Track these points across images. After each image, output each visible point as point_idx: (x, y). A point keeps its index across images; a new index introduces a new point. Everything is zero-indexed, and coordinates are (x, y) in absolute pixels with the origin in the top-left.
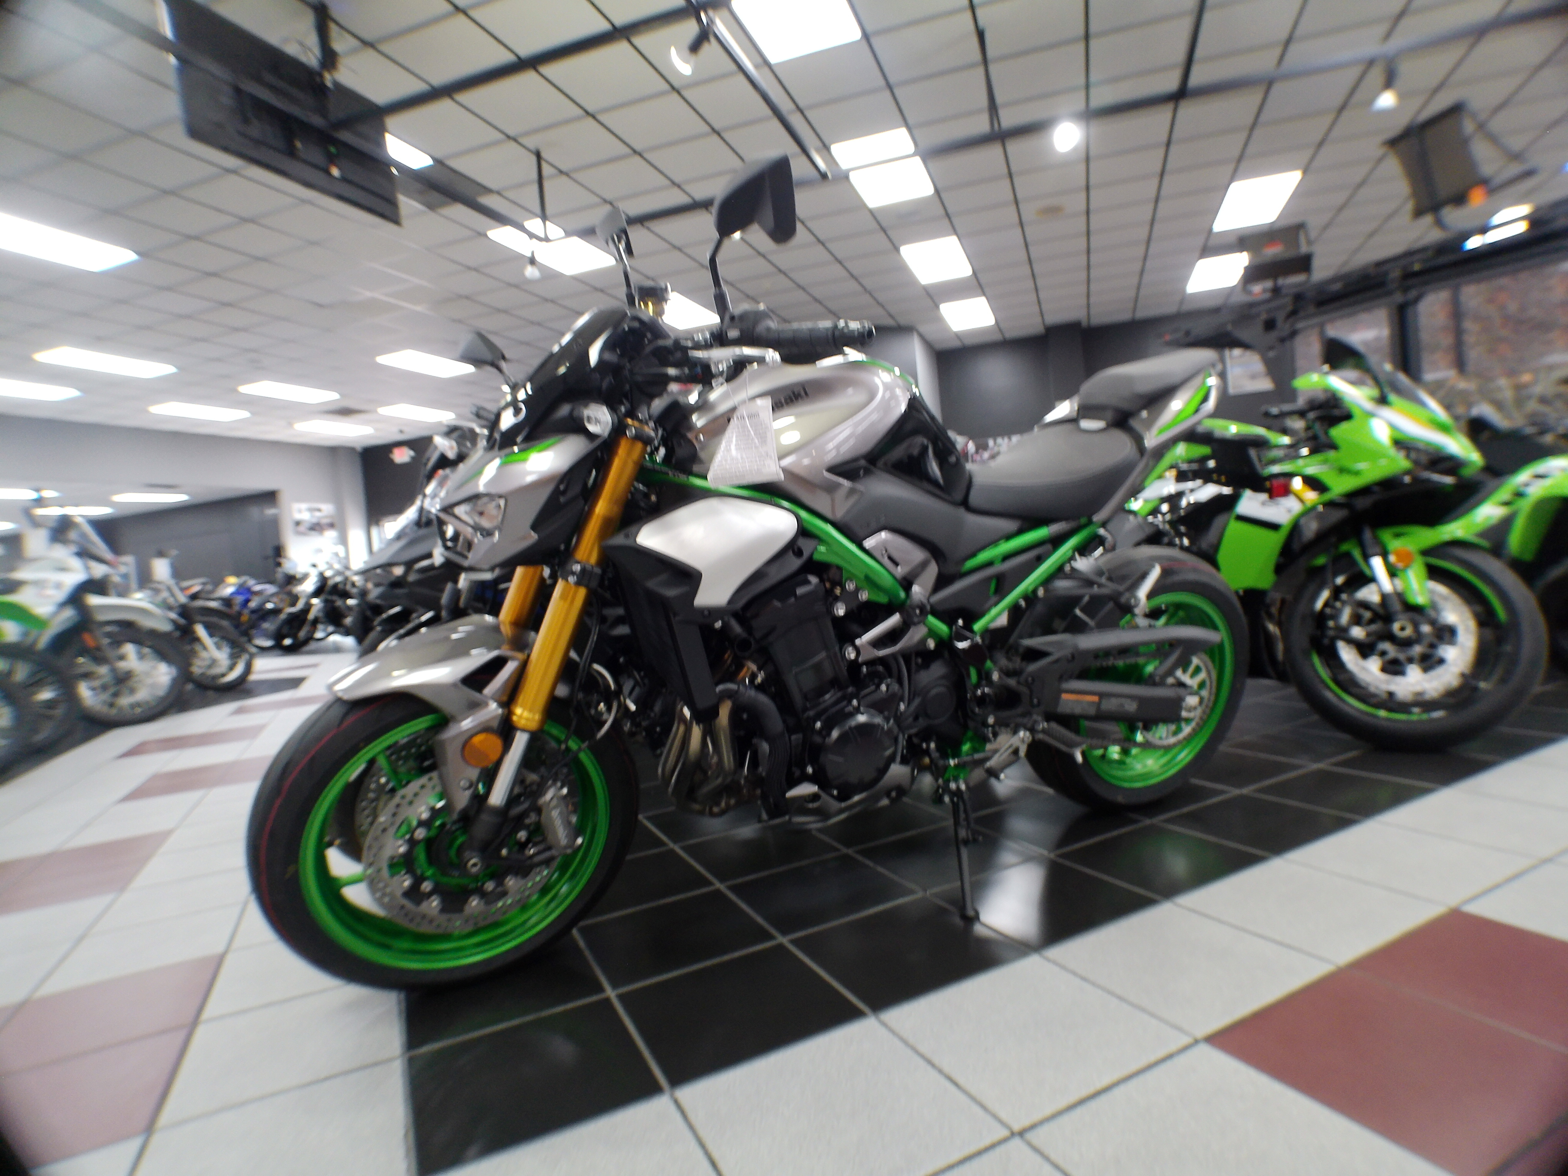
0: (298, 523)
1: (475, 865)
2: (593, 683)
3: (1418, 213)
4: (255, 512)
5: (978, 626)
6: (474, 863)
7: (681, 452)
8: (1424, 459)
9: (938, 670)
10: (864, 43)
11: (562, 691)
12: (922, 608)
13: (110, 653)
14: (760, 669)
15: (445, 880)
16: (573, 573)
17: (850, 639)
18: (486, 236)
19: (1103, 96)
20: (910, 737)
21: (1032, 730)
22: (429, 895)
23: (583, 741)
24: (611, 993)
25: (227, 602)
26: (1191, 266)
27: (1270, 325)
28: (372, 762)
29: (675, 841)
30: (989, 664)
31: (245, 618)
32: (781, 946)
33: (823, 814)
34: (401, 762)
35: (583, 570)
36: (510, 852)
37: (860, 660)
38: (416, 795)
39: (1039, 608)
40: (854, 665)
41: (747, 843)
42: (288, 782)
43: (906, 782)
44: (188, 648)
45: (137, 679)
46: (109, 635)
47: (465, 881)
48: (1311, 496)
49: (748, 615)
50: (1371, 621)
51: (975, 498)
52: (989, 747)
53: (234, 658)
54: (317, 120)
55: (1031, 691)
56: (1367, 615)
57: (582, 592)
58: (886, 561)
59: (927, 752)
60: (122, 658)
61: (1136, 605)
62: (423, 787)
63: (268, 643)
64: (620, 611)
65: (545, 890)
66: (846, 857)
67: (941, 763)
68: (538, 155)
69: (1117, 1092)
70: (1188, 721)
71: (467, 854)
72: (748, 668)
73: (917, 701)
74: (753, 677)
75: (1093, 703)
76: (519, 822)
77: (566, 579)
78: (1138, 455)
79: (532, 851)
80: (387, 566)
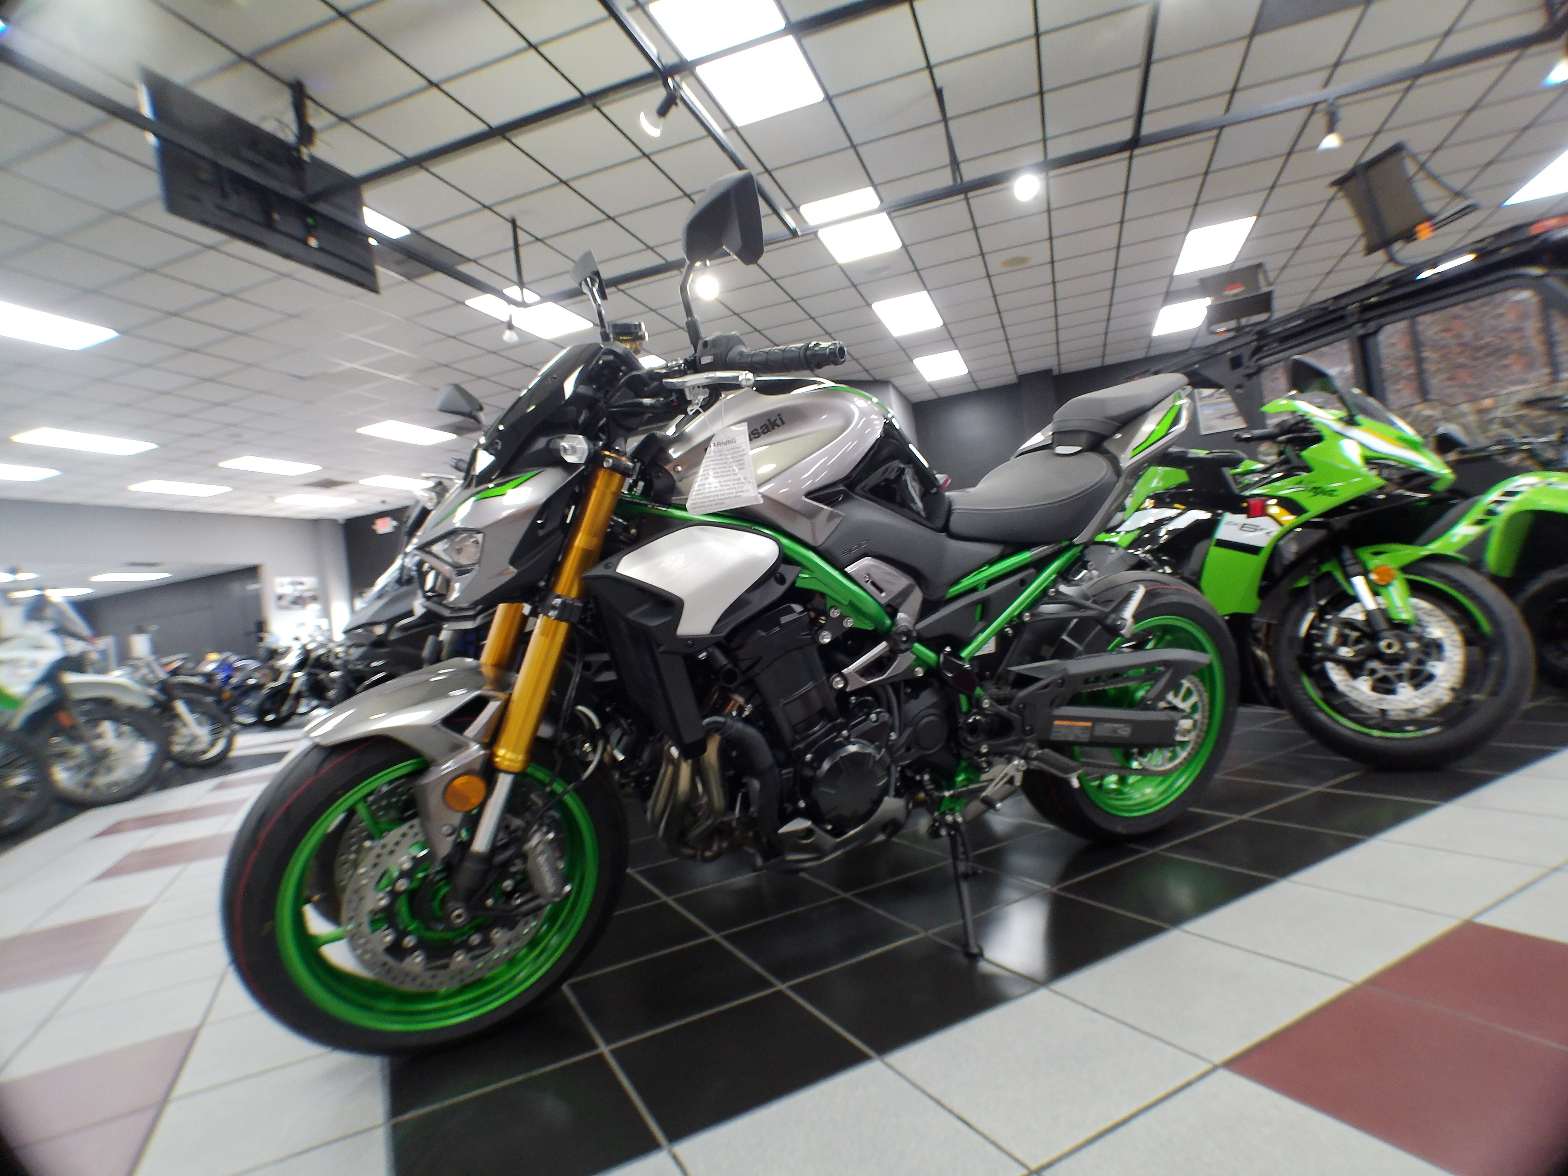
0: (280, 597)
1: (459, 916)
2: (577, 724)
3: (1371, 250)
4: (237, 588)
5: (964, 654)
6: (458, 914)
7: (659, 484)
8: (1396, 475)
9: (927, 698)
10: (827, 103)
11: (546, 731)
12: (908, 633)
13: (87, 732)
14: (747, 702)
15: (429, 934)
16: (554, 608)
17: (836, 668)
18: (464, 304)
19: (1060, 148)
20: (902, 772)
21: (1026, 758)
22: (413, 950)
23: (569, 783)
24: (604, 1049)
25: (209, 677)
26: (1155, 311)
27: (1236, 363)
28: (351, 812)
29: (668, 894)
30: (978, 691)
31: (227, 694)
32: (780, 993)
33: (818, 850)
34: (381, 813)
35: (564, 603)
36: (496, 903)
37: (848, 689)
38: (397, 843)
39: (1026, 636)
40: (842, 695)
41: (743, 893)
42: (263, 835)
43: (901, 815)
44: (167, 724)
45: (113, 757)
46: (86, 713)
47: (449, 935)
48: (1289, 519)
49: (733, 645)
50: (1358, 641)
51: (955, 524)
52: (984, 777)
53: (216, 734)
54: (294, 193)
55: (1023, 716)
56: (1355, 634)
57: (563, 626)
58: (869, 586)
59: (920, 785)
60: (99, 736)
61: (1122, 627)
62: (404, 835)
63: (251, 720)
64: (605, 657)
65: (533, 944)
66: (844, 901)
67: (936, 794)
68: (513, 222)
69: (1135, 1123)
70: (1183, 744)
71: (451, 905)
72: (736, 702)
73: (909, 731)
74: (741, 709)
75: (1086, 728)
76: (503, 871)
77: (546, 614)
78: (1114, 478)
79: (518, 901)
80: (369, 625)
